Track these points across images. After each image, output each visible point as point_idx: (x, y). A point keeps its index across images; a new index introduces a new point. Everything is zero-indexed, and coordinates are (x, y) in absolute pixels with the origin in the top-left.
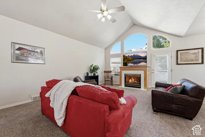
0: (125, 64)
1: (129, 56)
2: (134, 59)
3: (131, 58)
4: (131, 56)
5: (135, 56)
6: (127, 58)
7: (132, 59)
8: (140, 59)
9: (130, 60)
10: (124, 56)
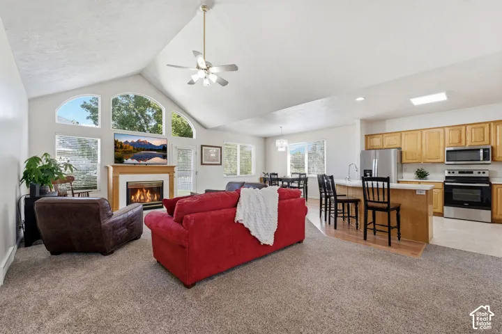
0: (119, 160)
1: (127, 142)
2: (138, 150)
3: (131, 148)
4: (133, 144)
5: (141, 145)
6: (122, 147)
7: (134, 149)
8: (151, 150)
9: (130, 152)
10: (116, 142)
